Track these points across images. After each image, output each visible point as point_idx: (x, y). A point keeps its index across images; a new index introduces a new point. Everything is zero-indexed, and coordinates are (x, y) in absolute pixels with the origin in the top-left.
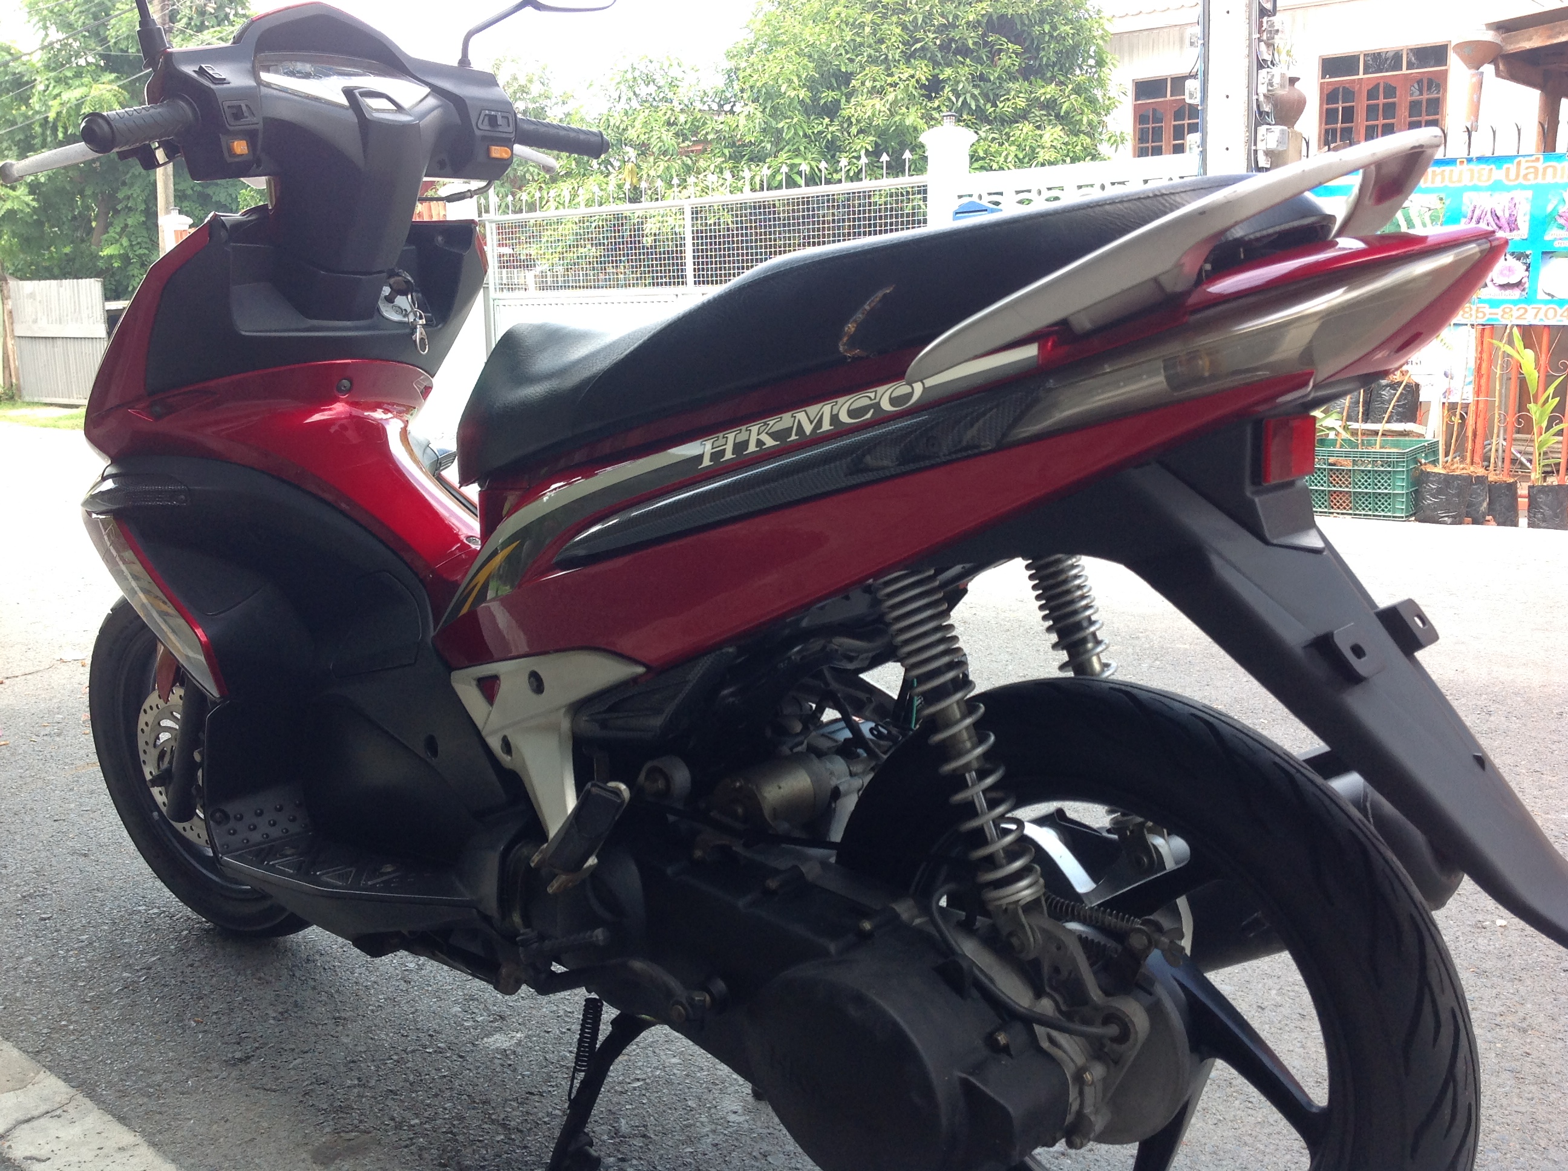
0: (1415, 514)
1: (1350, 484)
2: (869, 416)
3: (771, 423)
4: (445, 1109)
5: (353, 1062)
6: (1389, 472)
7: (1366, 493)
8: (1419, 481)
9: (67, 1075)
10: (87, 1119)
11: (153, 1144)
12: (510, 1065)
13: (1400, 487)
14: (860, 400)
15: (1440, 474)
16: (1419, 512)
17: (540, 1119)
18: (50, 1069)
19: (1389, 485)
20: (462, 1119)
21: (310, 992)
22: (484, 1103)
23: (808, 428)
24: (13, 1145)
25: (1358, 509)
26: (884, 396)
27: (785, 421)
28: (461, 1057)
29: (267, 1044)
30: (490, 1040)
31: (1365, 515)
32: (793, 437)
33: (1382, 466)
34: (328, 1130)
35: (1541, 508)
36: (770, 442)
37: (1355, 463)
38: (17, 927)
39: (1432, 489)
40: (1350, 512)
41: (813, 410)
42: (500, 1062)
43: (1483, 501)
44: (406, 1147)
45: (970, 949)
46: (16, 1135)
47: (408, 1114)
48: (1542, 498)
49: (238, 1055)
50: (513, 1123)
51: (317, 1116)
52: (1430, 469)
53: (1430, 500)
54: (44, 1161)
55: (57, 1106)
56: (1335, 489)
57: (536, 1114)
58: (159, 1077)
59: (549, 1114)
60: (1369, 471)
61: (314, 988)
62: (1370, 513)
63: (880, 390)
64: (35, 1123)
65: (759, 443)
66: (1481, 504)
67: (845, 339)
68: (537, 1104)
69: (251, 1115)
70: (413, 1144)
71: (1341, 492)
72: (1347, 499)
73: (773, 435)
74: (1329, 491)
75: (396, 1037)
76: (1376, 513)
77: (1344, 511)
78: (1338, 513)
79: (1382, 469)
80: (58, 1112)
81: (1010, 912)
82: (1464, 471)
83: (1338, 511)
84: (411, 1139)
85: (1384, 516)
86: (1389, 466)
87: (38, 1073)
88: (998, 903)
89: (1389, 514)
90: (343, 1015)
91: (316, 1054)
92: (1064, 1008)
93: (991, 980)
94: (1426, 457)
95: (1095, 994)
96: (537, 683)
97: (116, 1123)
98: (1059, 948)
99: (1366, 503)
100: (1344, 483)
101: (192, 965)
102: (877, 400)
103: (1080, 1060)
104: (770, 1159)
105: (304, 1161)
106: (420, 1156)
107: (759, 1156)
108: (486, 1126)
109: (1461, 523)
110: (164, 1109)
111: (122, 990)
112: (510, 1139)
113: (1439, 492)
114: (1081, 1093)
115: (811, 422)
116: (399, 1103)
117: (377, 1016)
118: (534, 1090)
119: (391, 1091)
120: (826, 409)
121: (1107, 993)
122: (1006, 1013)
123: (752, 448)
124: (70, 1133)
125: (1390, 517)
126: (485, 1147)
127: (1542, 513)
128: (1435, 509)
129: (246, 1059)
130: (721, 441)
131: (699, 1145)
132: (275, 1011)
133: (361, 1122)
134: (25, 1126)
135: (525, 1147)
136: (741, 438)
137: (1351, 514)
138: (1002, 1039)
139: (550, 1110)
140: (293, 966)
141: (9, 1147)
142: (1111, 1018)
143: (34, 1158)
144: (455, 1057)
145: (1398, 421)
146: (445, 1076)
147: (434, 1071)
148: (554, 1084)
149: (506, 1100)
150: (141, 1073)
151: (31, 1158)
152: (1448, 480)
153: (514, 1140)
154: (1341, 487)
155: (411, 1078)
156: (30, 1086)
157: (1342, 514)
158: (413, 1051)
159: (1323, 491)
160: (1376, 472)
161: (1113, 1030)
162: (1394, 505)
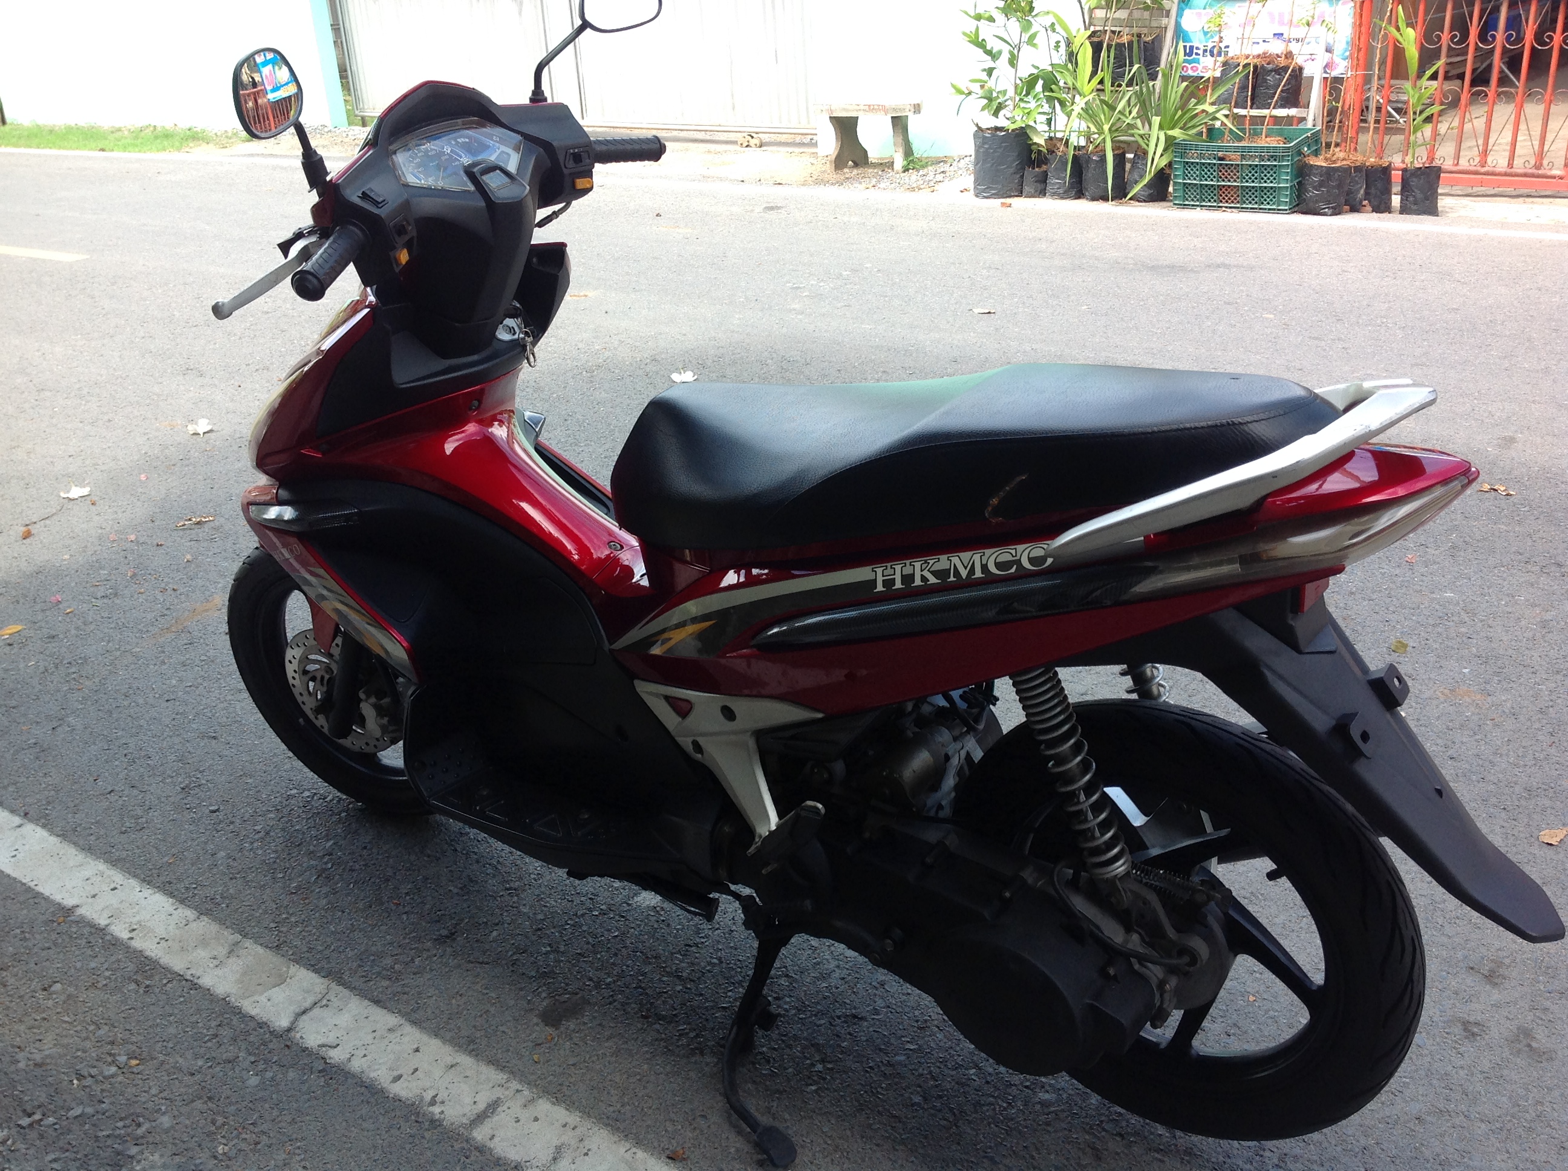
0: (1298, 205)
1: (1238, 178)
2: (1013, 570)
3: (931, 562)
4: (628, 966)
5: (539, 929)
6: (1275, 166)
7: (1253, 187)
8: (1302, 172)
9: (313, 966)
10: (350, 1005)
11: (414, 1023)
12: (663, 921)
13: (1285, 181)
14: (1005, 554)
15: (1322, 167)
16: (1302, 205)
17: (704, 968)
18: (297, 962)
19: (1275, 179)
20: (644, 974)
21: (475, 867)
22: (656, 957)
23: (964, 573)
24: (304, 1036)
25: (1245, 202)
26: (1025, 553)
27: (942, 562)
28: (623, 917)
29: (462, 920)
30: (639, 899)
31: (1251, 208)
32: (952, 579)
33: (1269, 160)
34: (544, 995)
35: (1413, 191)
36: (932, 580)
37: (1243, 157)
38: (193, 821)
39: (1315, 181)
40: (1238, 205)
41: (966, 556)
42: (655, 918)
43: (1361, 187)
44: (610, 1004)
45: (1079, 904)
46: (301, 1026)
47: (602, 975)
48: (1414, 182)
49: (445, 932)
50: (684, 974)
51: (531, 983)
52: (1314, 161)
53: (1312, 193)
54: (335, 1047)
55: (320, 996)
56: (1223, 183)
57: (699, 964)
58: (388, 961)
59: (710, 963)
60: (1256, 166)
61: (478, 862)
62: (1256, 206)
63: (1020, 548)
64: (311, 1014)
65: (924, 579)
66: (1358, 191)
67: (990, 509)
68: (697, 955)
69: (478, 987)
70: (615, 1001)
71: (1229, 186)
72: (1235, 193)
73: (935, 573)
74: (1218, 186)
75: (564, 902)
76: (1262, 207)
77: (1232, 205)
78: (1226, 207)
79: (1269, 163)
80: (324, 1002)
81: (1112, 881)
82: (1345, 163)
83: (1226, 205)
84: (612, 996)
85: (1269, 209)
86: (1275, 160)
87: (289, 967)
88: (1101, 877)
89: (1274, 207)
90: (512, 885)
91: (506, 925)
92: (1147, 940)
93: (1098, 928)
94: (1309, 148)
95: (1171, 933)
96: (729, 714)
97: (375, 1006)
98: (1144, 903)
99: (1253, 196)
100: (1232, 178)
101: (365, 848)
102: (1018, 558)
103: (1161, 975)
104: (886, 987)
105: (537, 1024)
106: (624, 1010)
107: (878, 986)
108: (665, 979)
109: (1339, 214)
110: (407, 989)
111: (317, 878)
112: (687, 988)
113: (1321, 184)
114: (1161, 996)
115: (966, 568)
116: (589, 964)
117: (540, 884)
118: (691, 943)
119: (580, 954)
120: (976, 558)
121: (1178, 931)
122: (1111, 953)
123: (918, 582)
124: (344, 1019)
125: (1274, 209)
126: (670, 997)
127: (1414, 196)
128: (1317, 202)
129: (451, 936)
130: (889, 571)
131: (831, 980)
132: (456, 887)
133: (567, 985)
134: (304, 1017)
135: (701, 995)
136: (908, 570)
137: (1238, 208)
138: (1112, 972)
139: (708, 959)
140: (451, 841)
141: (301, 1037)
142: (1184, 951)
143: (327, 1046)
144: (617, 918)
145: (1283, 106)
146: (616, 936)
147: (606, 932)
148: (703, 935)
149: (672, 954)
150: (372, 958)
151: (323, 1046)
152: (1329, 173)
153: (689, 989)
154: (1229, 181)
155: (591, 940)
156: (288, 980)
157: (1231, 208)
158: (583, 915)
159: (1212, 186)
160: (1263, 166)
161: (1186, 959)
162: (1279, 198)
